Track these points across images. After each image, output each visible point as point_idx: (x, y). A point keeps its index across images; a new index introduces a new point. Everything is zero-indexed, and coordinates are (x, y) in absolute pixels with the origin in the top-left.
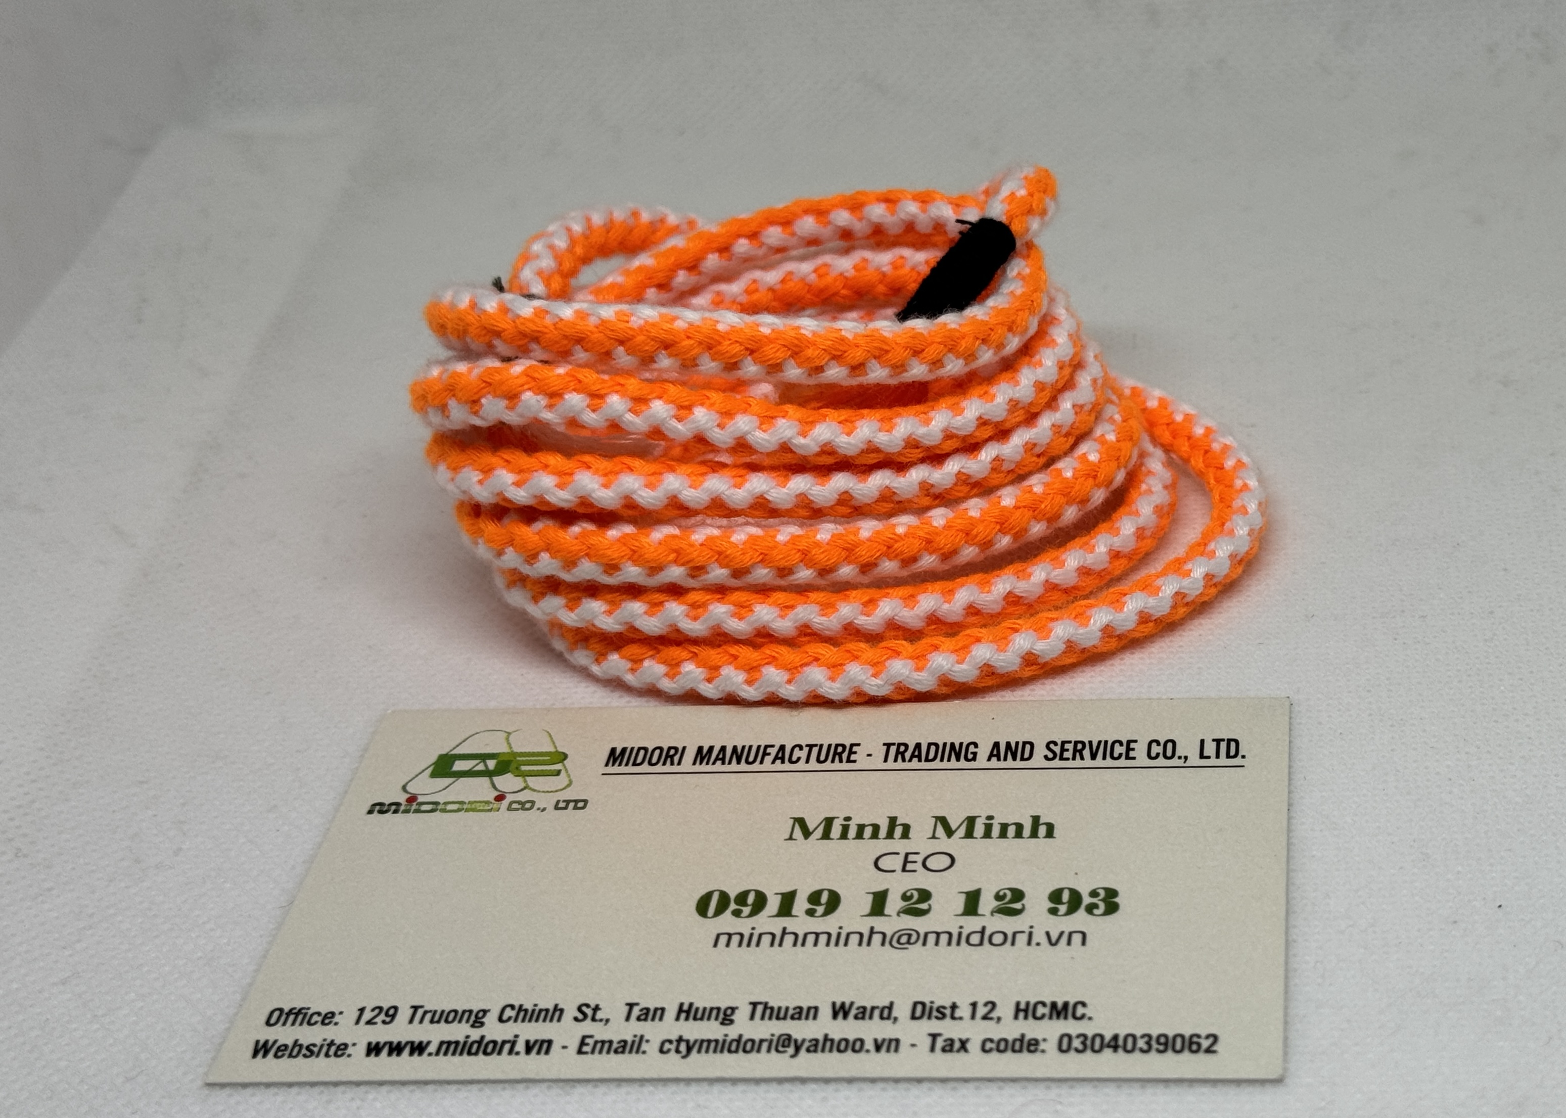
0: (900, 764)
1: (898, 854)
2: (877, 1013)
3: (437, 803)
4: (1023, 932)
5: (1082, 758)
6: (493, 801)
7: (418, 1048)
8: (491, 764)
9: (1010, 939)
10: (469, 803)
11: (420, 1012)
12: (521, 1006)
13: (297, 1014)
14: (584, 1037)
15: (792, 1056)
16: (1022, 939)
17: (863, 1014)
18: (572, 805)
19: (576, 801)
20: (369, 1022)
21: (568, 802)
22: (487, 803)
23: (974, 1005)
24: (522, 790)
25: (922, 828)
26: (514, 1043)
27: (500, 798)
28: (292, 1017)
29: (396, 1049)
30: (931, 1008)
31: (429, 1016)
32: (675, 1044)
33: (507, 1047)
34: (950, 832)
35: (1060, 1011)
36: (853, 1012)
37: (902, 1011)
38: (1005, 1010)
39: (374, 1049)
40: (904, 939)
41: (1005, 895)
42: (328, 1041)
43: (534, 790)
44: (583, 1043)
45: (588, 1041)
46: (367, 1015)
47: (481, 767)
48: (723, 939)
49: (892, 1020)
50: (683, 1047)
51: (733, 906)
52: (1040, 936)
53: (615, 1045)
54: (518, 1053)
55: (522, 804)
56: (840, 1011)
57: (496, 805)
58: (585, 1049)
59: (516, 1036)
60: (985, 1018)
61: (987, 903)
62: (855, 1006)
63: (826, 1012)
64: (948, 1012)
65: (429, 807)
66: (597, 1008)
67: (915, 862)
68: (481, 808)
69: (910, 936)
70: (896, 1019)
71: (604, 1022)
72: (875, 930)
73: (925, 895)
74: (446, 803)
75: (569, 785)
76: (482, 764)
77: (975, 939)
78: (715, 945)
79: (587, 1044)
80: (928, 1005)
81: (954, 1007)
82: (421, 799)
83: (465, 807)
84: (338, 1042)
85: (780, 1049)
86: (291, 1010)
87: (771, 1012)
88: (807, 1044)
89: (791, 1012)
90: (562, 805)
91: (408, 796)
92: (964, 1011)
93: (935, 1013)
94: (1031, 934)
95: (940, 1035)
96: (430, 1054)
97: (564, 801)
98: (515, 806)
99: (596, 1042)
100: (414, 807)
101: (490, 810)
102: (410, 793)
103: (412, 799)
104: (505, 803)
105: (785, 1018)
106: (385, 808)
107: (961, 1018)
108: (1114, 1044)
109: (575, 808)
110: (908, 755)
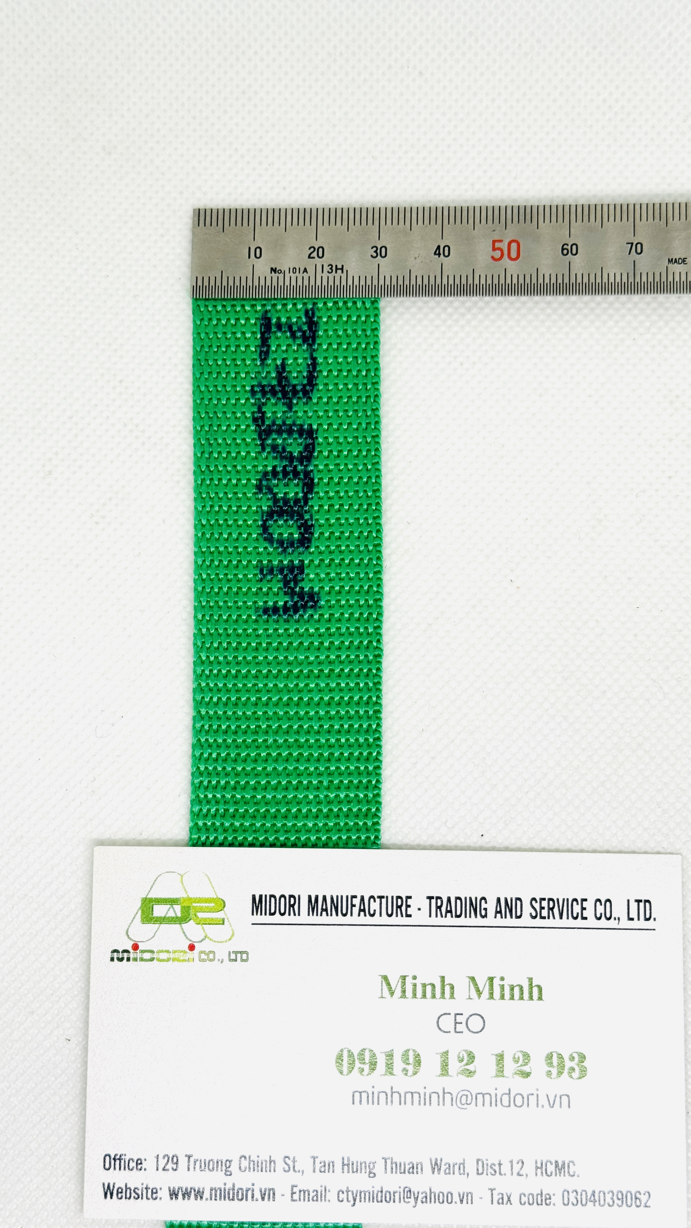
0: (440, 921)
1: (450, 1014)
2: (457, 1167)
3: (152, 952)
4: (532, 1094)
5: (554, 918)
6: (188, 951)
7: (199, 1194)
8: (178, 908)
9: (526, 1100)
10: (175, 952)
11: (192, 1159)
12: (250, 1157)
13: (120, 1159)
14: (293, 1186)
15: (414, 1207)
16: (533, 1099)
17: (450, 1169)
18: (239, 955)
19: (241, 952)
20: (164, 1169)
21: (236, 953)
22: (185, 952)
23: (511, 1162)
24: (204, 939)
25: (462, 988)
26: (253, 1191)
27: (192, 947)
28: (118, 1162)
29: (186, 1194)
30: (487, 1165)
31: (198, 1163)
32: (345, 1193)
33: (250, 1193)
34: (479, 993)
35: (561, 1168)
36: (443, 1168)
37: (471, 1167)
38: (529, 1168)
39: (174, 1194)
40: (464, 1098)
41: (519, 1058)
42: (144, 1186)
43: (211, 939)
44: (293, 1193)
45: (295, 1190)
46: (162, 1163)
47: (171, 914)
48: (357, 1095)
49: (466, 1175)
50: (351, 1198)
51: (358, 1064)
52: (543, 1100)
53: (312, 1194)
54: (257, 1200)
55: (207, 954)
56: (436, 1166)
57: (190, 954)
58: (296, 1197)
59: (253, 1185)
60: (519, 1174)
61: (510, 1066)
62: (443, 1163)
63: (427, 1168)
64: (497, 1168)
65: (147, 956)
66: (294, 1161)
67: (461, 1023)
68: (182, 958)
69: (467, 1096)
70: (468, 1175)
71: (301, 1173)
72: (446, 1091)
73: (471, 1057)
74: (158, 952)
75: (233, 935)
76: (171, 910)
77: (505, 1099)
78: (353, 1103)
79: (295, 1193)
80: (485, 1162)
81: (500, 1164)
82: (142, 947)
83: (172, 956)
84: (151, 1186)
85: (406, 1200)
86: (116, 1155)
87: (397, 1168)
88: (421, 1196)
89: (407, 1167)
90: (233, 956)
91: (133, 943)
92: (506, 1168)
93: (490, 1170)
94: (538, 1095)
95: (495, 1189)
96: (207, 1199)
97: (233, 952)
98: (203, 956)
99: (300, 1191)
100: (139, 955)
101: (188, 960)
102: (133, 940)
103: (136, 947)
104: (196, 951)
105: (404, 1172)
106: (121, 956)
107: (505, 1175)
108: (593, 1198)
109: (242, 960)
110: (444, 909)
